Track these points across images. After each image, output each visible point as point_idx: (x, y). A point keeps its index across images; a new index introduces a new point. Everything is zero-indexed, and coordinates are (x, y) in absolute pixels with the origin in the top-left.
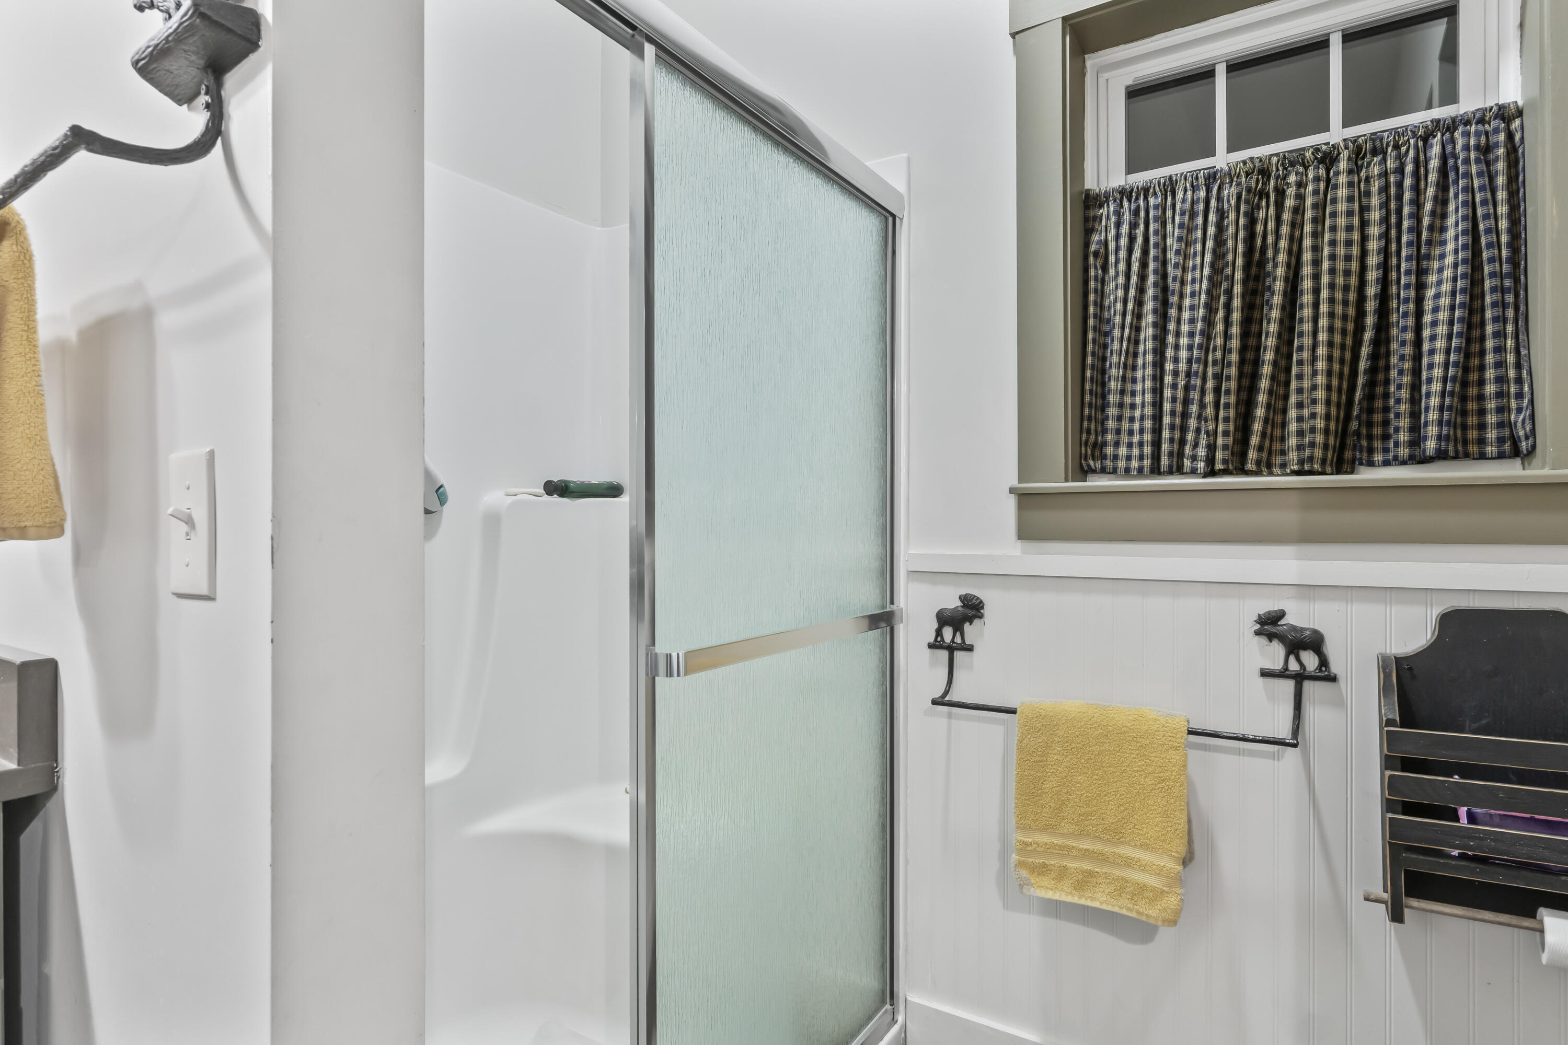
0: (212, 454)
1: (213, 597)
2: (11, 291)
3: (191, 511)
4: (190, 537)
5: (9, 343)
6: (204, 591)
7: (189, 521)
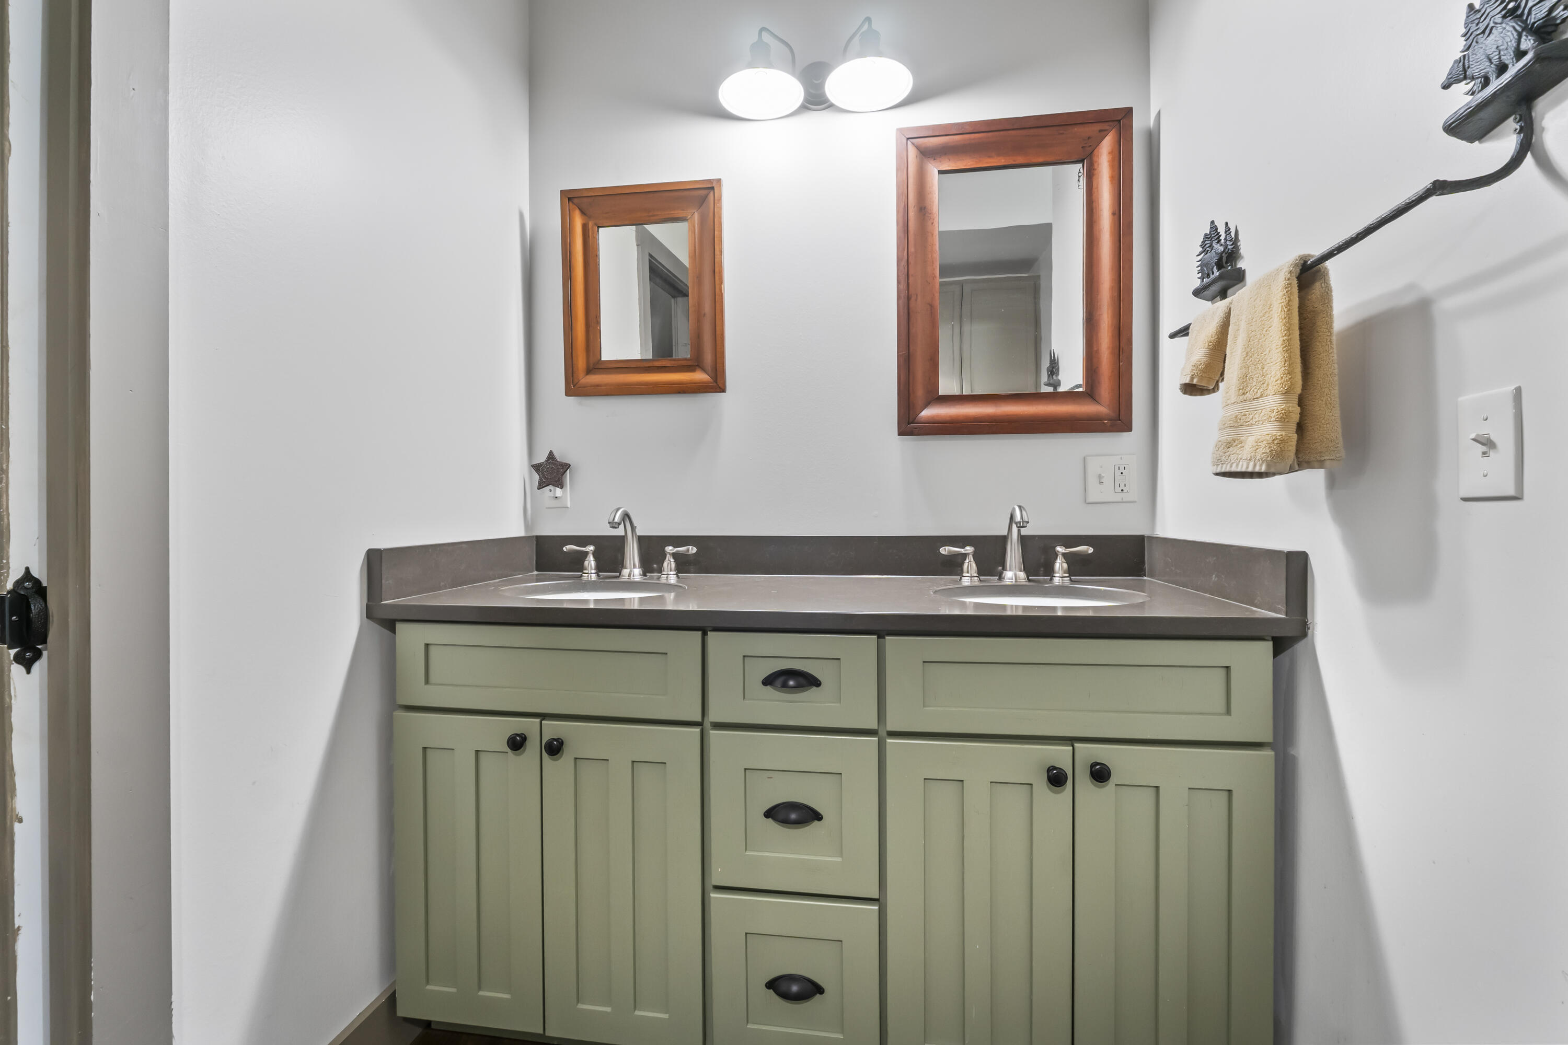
0: (1518, 391)
1: (1520, 497)
2: (1320, 313)
3: (1490, 436)
4: (1489, 454)
5: (1318, 346)
6: (1511, 492)
7: (1488, 444)
